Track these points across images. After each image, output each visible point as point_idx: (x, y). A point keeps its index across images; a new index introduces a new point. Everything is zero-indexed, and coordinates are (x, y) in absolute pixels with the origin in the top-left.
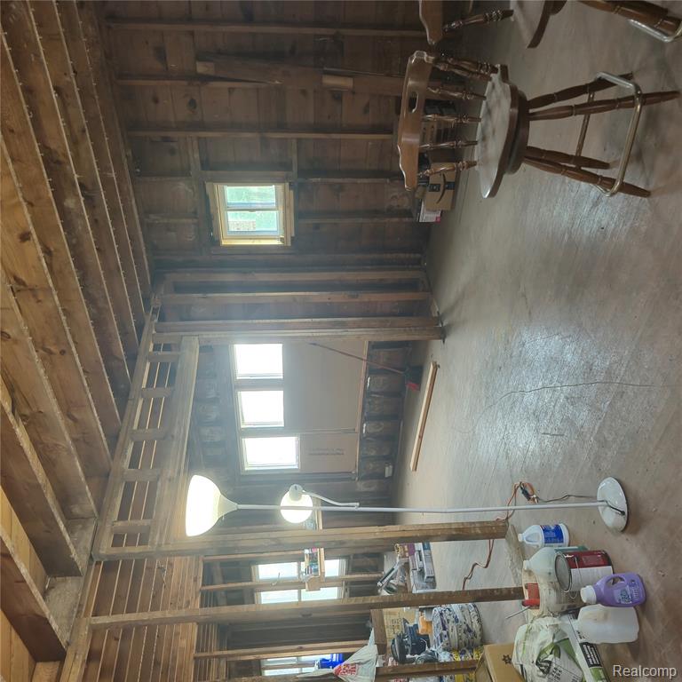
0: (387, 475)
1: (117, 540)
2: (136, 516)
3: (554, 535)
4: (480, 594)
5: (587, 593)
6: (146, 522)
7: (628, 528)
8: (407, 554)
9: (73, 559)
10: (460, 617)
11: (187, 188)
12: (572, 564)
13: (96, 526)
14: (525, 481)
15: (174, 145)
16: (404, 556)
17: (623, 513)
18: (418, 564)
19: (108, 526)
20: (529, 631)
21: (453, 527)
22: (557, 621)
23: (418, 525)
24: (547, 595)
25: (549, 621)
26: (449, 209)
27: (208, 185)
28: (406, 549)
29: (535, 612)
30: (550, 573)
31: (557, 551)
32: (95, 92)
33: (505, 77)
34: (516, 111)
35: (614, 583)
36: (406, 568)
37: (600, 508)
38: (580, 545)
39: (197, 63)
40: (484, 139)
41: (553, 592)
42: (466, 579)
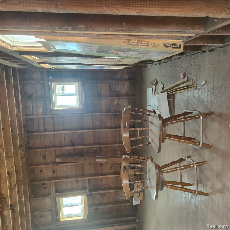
11: (49, 200)
15: (46, 186)
26: (143, 199)
27: (57, 198)
32: (21, 172)
33: (152, 161)
34: (157, 171)
39: (56, 159)
40: (150, 179)
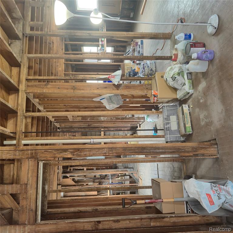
0: (131, 17)
1: (32, 29)
2: (38, 20)
3: (188, 37)
4: (158, 57)
5: (194, 56)
6: (41, 23)
7: (215, 34)
8: (135, 46)
9: (17, 33)
10: (149, 66)
12: (192, 46)
13: (23, 23)
14: (183, 17)
16: (134, 46)
17: (216, 28)
18: (138, 49)
19: (27, 23)
20: (171, 68)
21: (153, 34)
22: (181, 65)
23: (140, 33)
24: (180, 57)
25: (179, 65)
28: (135, 44)
29: (175, 63)
30: (183, 50)
31: (187, 42)
35: (204, 53)
36: (134, 50)
37: (208, 26)
38: (196, 41)
41: (182, 56)
42: (154, 54)
